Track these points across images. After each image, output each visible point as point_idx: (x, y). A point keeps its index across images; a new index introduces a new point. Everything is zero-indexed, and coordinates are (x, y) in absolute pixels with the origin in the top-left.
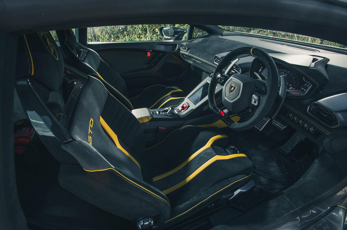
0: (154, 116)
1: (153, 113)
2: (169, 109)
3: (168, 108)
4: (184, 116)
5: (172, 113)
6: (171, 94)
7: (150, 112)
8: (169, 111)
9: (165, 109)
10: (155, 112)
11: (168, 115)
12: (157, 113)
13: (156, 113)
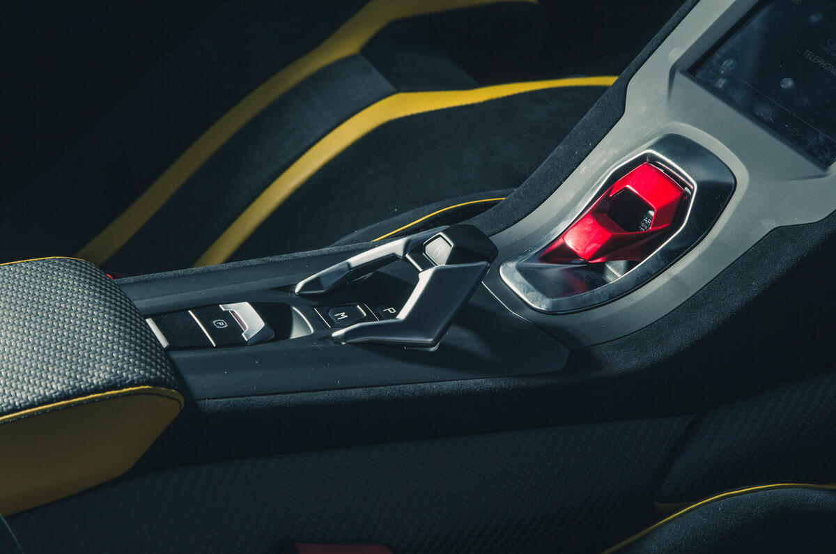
0: (199, 382)
1: (183, 337)
2: (417, 249)
3: (397, 246)
4: (656, 354)
5: (465, 316)
6: (366, 51)
7: (131, 319)
8: (425, 277)
9: (355, 260)
10: (209, 310)
11: (415, 354)
12: (250, 320)
13: (235, 328)
